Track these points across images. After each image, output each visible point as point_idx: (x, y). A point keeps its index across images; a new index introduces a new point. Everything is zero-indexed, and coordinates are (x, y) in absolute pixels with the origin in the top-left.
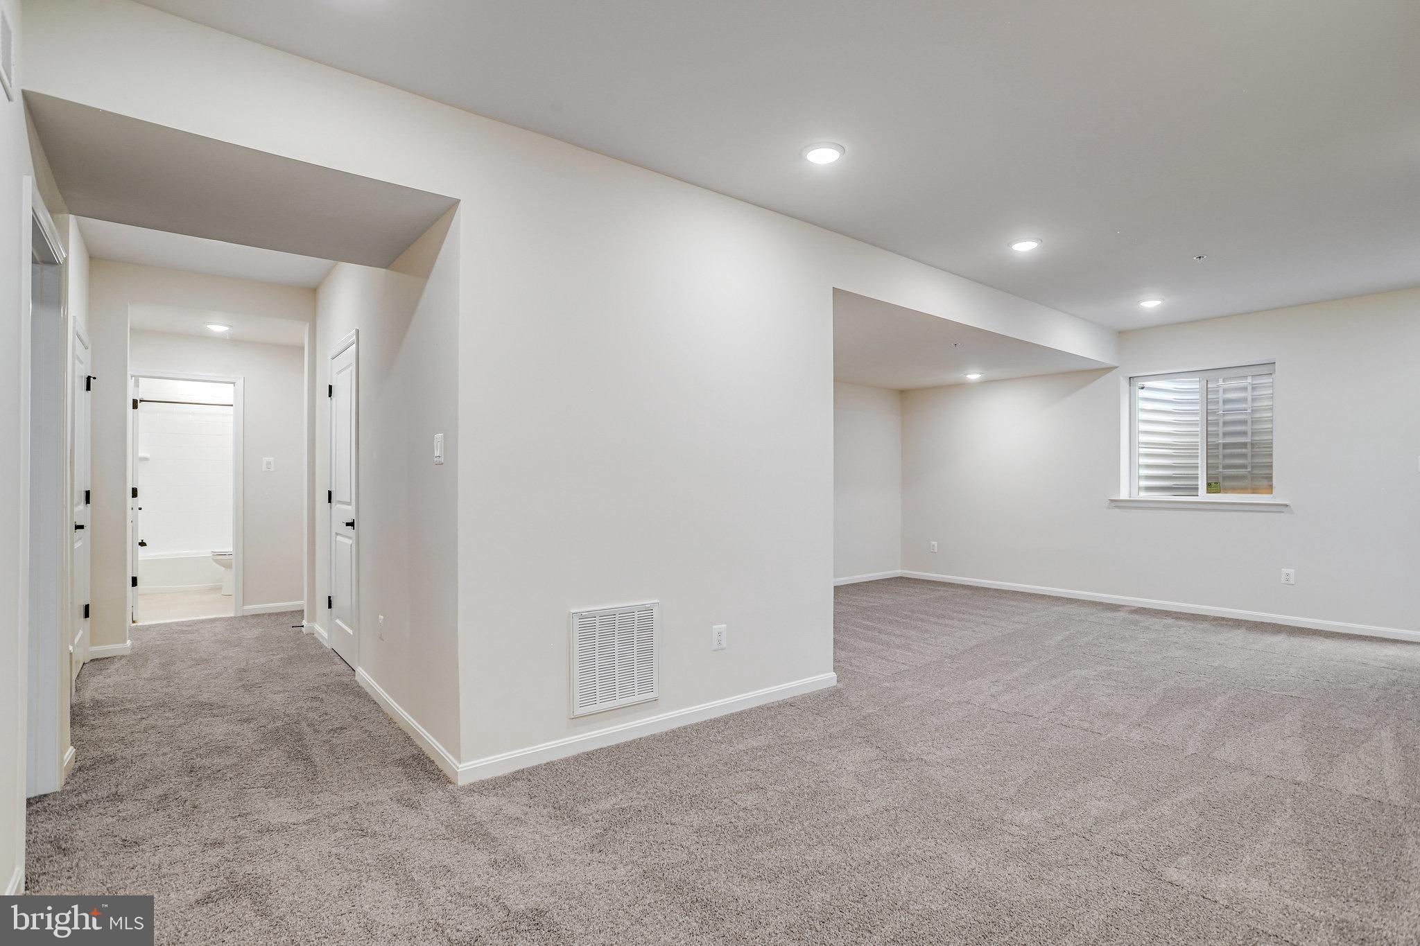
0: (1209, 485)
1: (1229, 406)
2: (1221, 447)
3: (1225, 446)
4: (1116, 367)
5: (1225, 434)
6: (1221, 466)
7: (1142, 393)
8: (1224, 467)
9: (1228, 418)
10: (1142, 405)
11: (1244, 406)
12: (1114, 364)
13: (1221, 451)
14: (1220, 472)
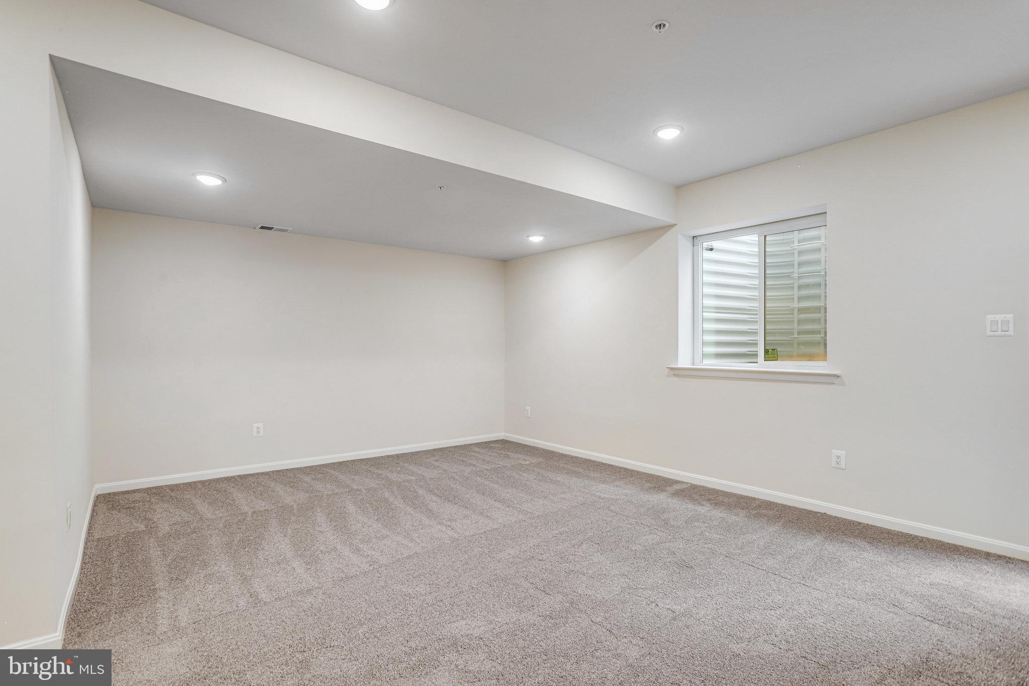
0: (766, 351)
1: (804, 269)
2: (796, 312)
3: (801, 310)
4: (676, 225)
5: (800, 299)
6: (796, 332)
7: (707, 255)
8: (799, 333)
9: (802, 281)
10: (707, 267)
11: (817, 268)
12: (672, 222)
13: (796, 316)
14: (795, 338)
